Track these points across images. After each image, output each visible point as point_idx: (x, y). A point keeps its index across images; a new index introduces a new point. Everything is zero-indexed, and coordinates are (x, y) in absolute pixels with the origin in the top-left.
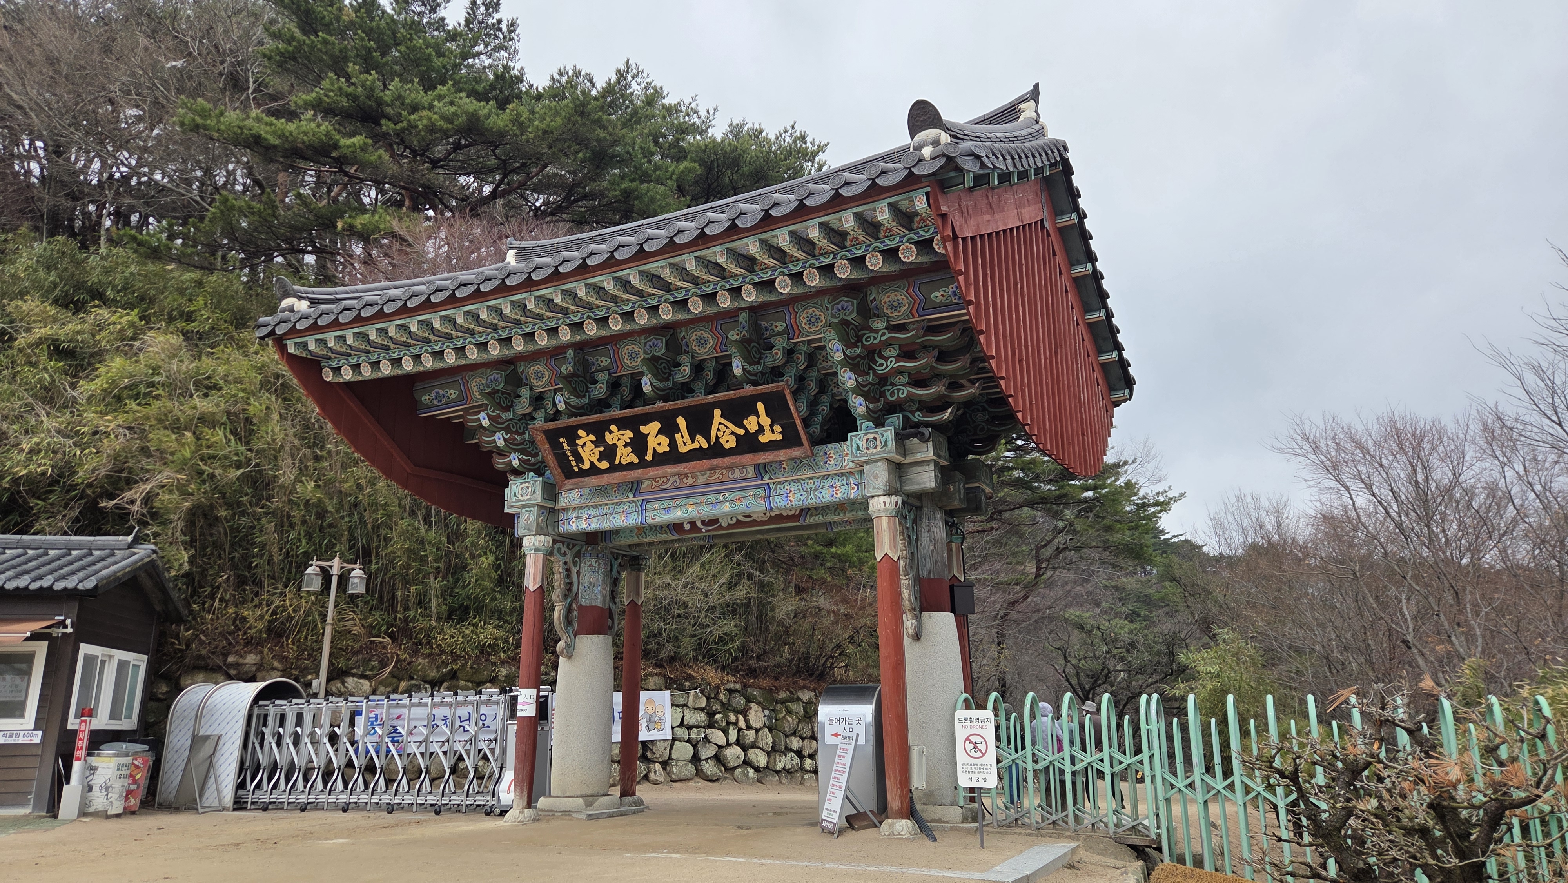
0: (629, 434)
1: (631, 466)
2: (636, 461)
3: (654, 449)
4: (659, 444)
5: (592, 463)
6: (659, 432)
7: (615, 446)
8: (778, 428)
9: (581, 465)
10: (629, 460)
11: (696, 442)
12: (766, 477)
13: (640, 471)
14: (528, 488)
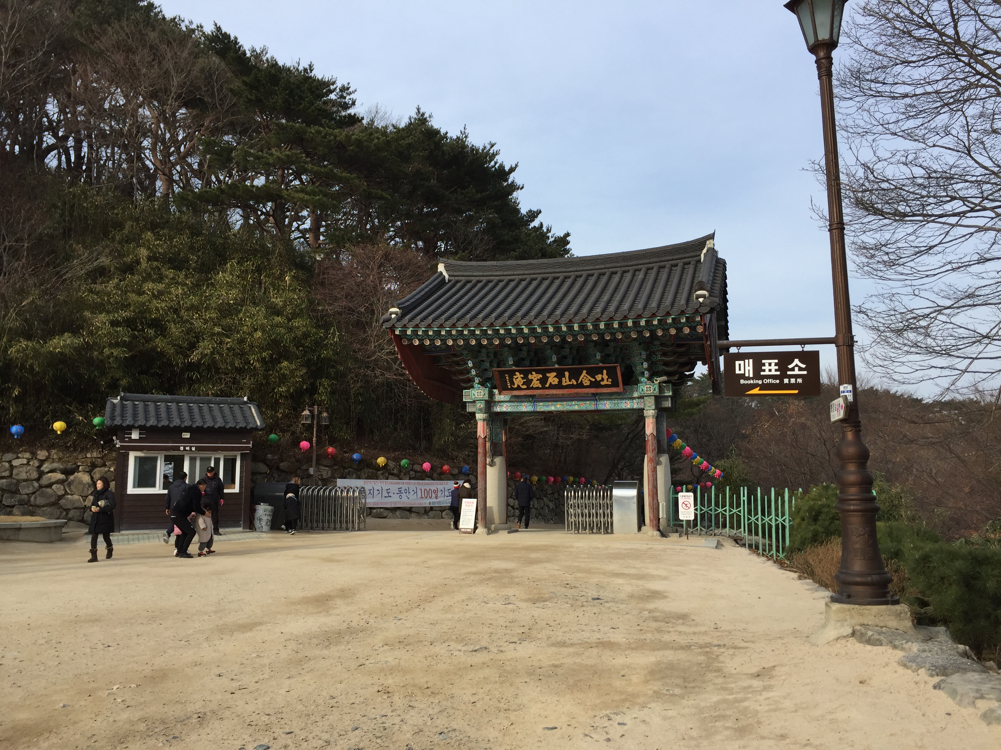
0: (541, 376)
2: (541, 386)
3: (551, 383)
4: (554, 381)
5: (518, 386)
6: (555, 377)
7: (532, 380)
8: (610, 380)
9: (513, 386)
10: (537, 386)
11: (571, 382)
12: (598, 396)
13: (541, 390)
14: (481, 392)
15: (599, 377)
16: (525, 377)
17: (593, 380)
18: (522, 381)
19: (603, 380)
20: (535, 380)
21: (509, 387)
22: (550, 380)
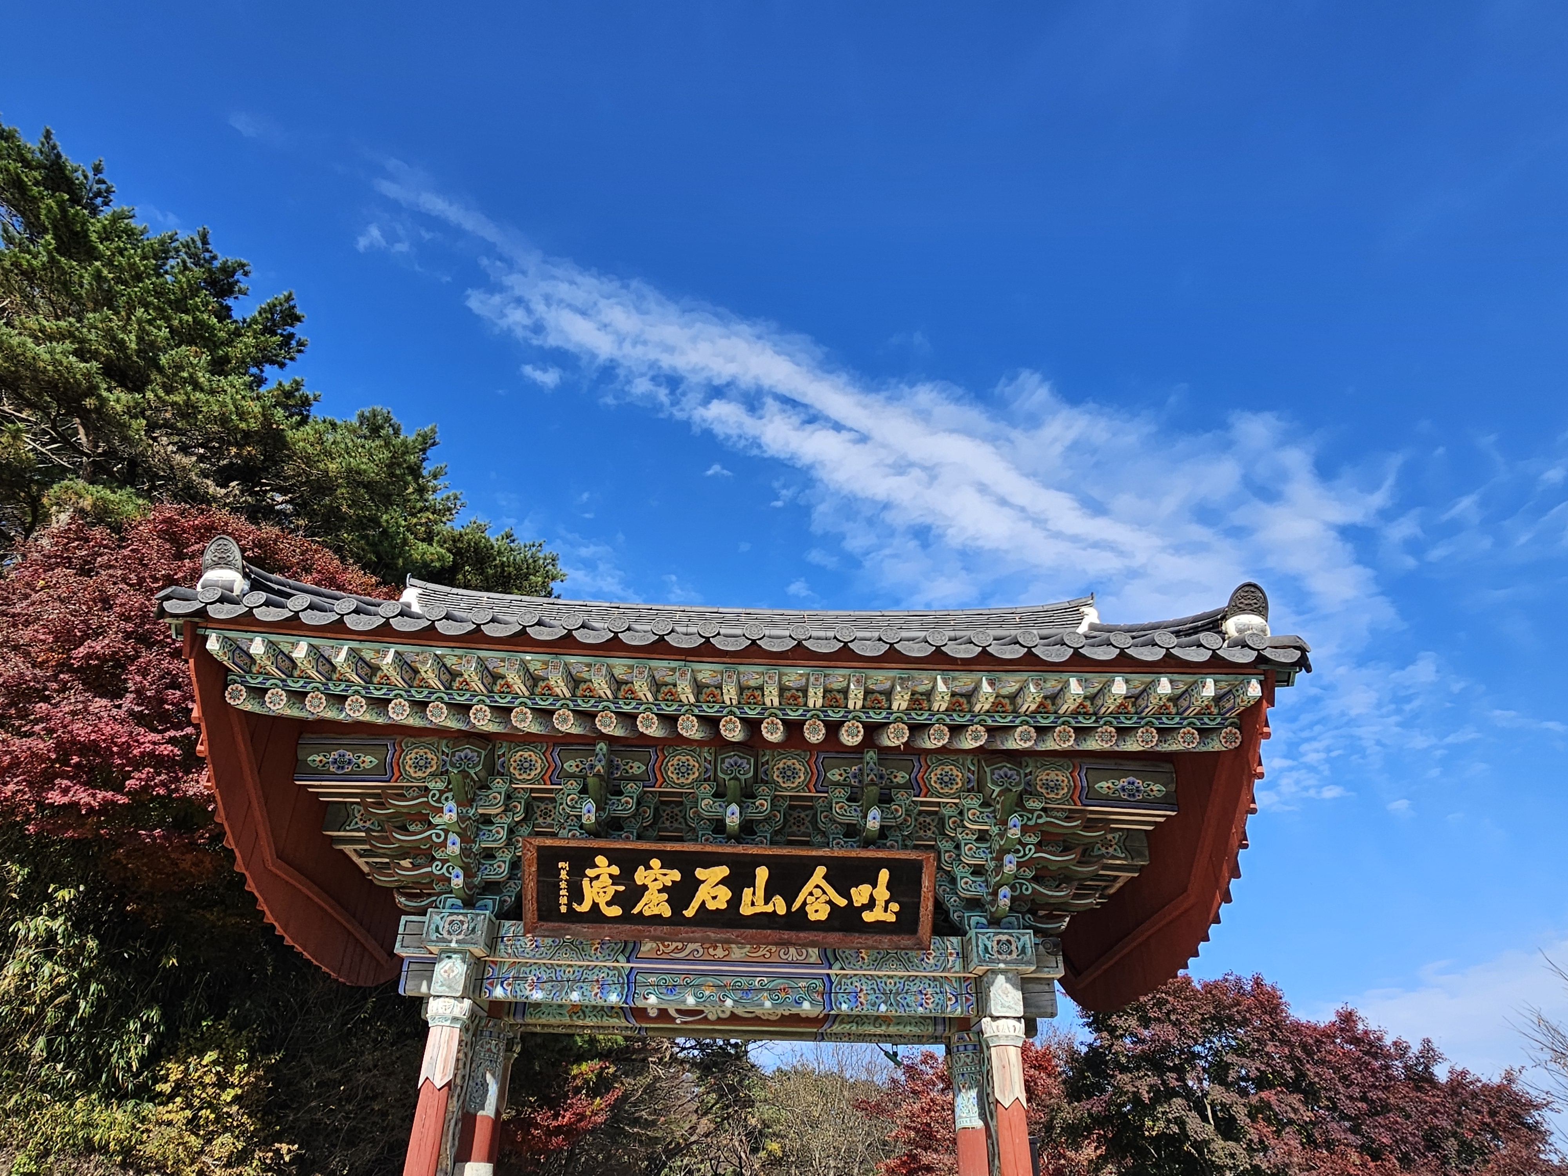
0: (676, 875)
1: (657, 919)
2: (667, 912)
3: (703, 903)
4: (714, 898)
6: (723, 882)
7: (645, 888)
8: (895, 907)
9: (575, 906)
10: (656, 911)
11: (771, 904)
12: (837, 965)
13: (666, 928)
14: (462, 922)
15: (860, 894)
16: (626, 876)
17: (842, 902)
18: (611, 890)
19: (871, 905)
20: (653, 887)
21: (563, 909)
22: (702, 894)
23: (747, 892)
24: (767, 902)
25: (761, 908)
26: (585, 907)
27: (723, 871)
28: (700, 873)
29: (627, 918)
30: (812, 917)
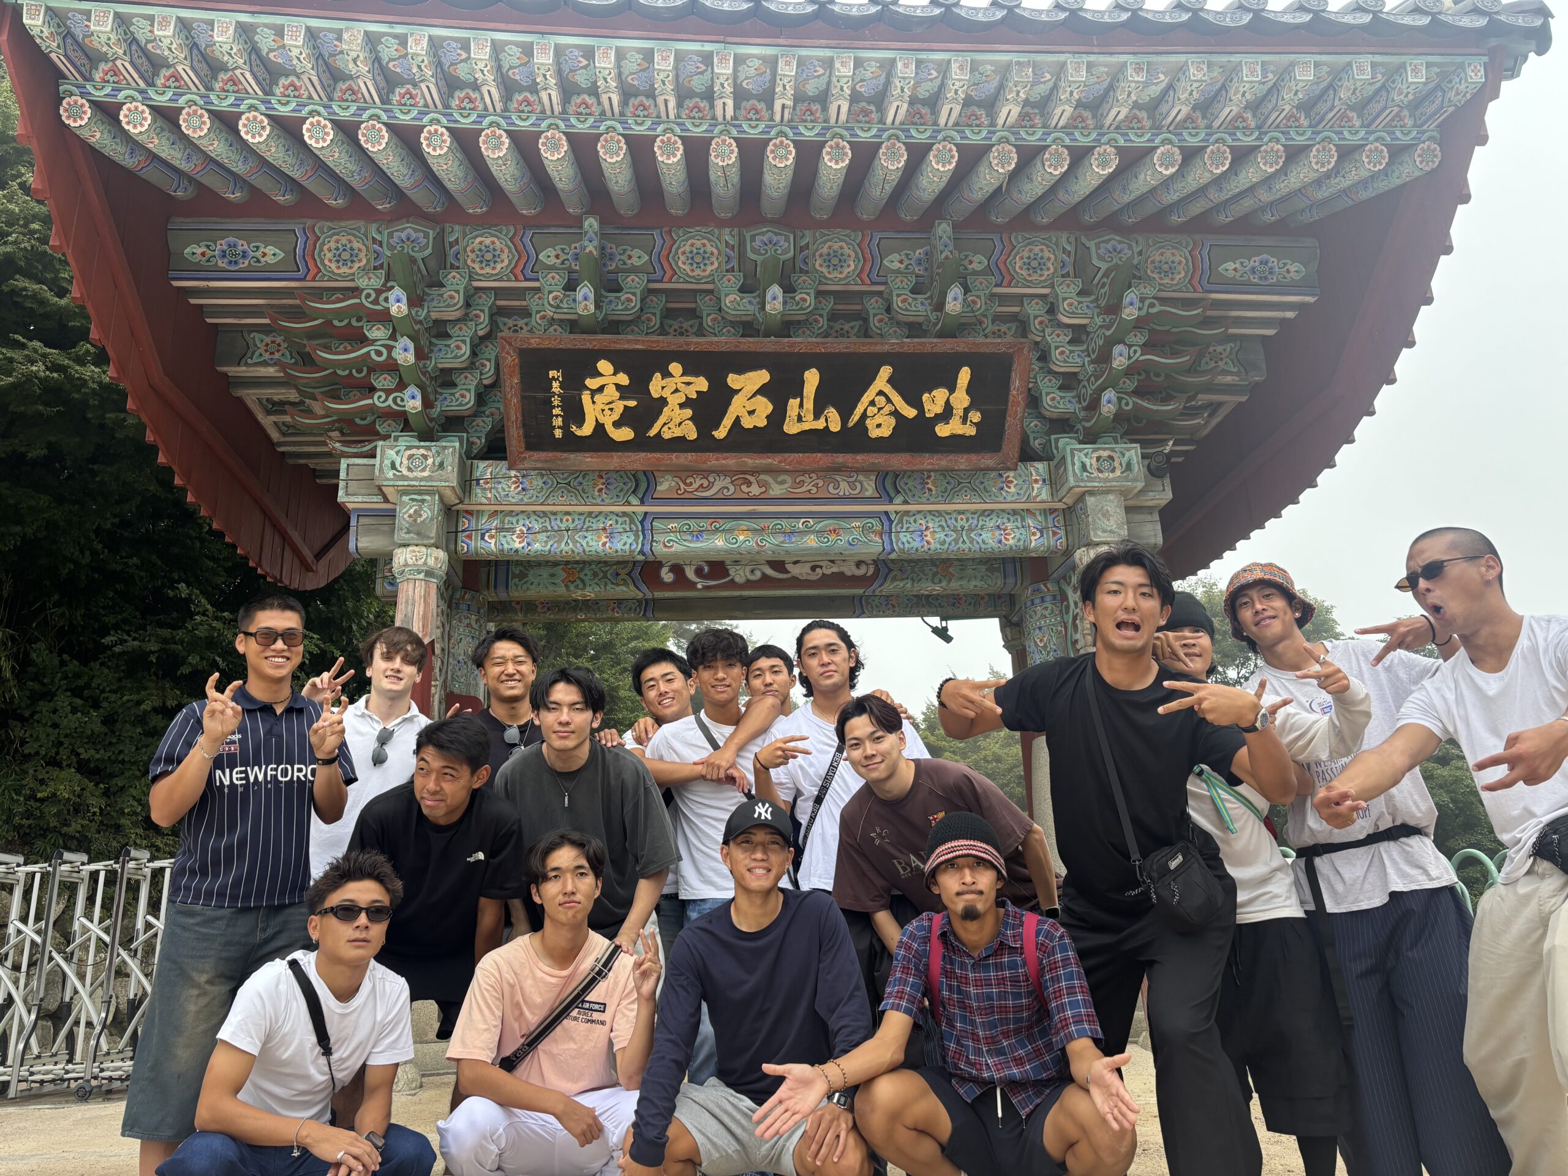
0: (702, 384)
1: (679, 444)
2: (692, 435)
3: (738, 419)
4: (751, 413)
5: (599, 427)
6: (762, 391)
7: (663, 402)
8: (976, 417)
9: (574, 428)
10: (678, 432)
11: (822, 419)
12: (899, 499)
13: (690, 456)
14: (425, 457)
15: (934, 401)
16: (637, 388)
17: (910, 413)
18: (619, 406)
19: (947, 414)
20: (674, 400)
21: (558, 433)
22: (737, 407)
23: (793, 403)
24: (817, 417)
25: (809, 424)
26: (587, 430)
27: (762, 377)
28: (733, 380)
29: (641, 443)
30: (874, 433)
